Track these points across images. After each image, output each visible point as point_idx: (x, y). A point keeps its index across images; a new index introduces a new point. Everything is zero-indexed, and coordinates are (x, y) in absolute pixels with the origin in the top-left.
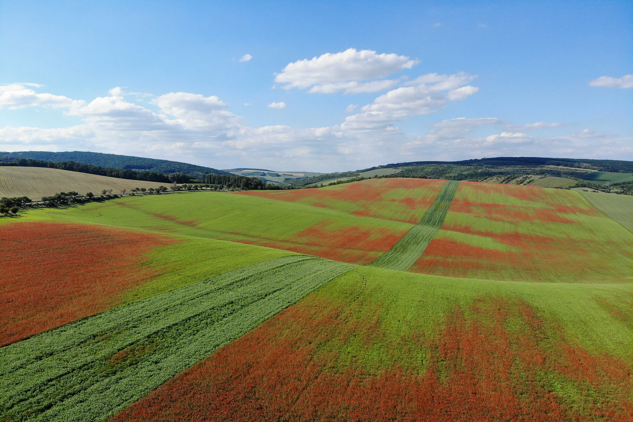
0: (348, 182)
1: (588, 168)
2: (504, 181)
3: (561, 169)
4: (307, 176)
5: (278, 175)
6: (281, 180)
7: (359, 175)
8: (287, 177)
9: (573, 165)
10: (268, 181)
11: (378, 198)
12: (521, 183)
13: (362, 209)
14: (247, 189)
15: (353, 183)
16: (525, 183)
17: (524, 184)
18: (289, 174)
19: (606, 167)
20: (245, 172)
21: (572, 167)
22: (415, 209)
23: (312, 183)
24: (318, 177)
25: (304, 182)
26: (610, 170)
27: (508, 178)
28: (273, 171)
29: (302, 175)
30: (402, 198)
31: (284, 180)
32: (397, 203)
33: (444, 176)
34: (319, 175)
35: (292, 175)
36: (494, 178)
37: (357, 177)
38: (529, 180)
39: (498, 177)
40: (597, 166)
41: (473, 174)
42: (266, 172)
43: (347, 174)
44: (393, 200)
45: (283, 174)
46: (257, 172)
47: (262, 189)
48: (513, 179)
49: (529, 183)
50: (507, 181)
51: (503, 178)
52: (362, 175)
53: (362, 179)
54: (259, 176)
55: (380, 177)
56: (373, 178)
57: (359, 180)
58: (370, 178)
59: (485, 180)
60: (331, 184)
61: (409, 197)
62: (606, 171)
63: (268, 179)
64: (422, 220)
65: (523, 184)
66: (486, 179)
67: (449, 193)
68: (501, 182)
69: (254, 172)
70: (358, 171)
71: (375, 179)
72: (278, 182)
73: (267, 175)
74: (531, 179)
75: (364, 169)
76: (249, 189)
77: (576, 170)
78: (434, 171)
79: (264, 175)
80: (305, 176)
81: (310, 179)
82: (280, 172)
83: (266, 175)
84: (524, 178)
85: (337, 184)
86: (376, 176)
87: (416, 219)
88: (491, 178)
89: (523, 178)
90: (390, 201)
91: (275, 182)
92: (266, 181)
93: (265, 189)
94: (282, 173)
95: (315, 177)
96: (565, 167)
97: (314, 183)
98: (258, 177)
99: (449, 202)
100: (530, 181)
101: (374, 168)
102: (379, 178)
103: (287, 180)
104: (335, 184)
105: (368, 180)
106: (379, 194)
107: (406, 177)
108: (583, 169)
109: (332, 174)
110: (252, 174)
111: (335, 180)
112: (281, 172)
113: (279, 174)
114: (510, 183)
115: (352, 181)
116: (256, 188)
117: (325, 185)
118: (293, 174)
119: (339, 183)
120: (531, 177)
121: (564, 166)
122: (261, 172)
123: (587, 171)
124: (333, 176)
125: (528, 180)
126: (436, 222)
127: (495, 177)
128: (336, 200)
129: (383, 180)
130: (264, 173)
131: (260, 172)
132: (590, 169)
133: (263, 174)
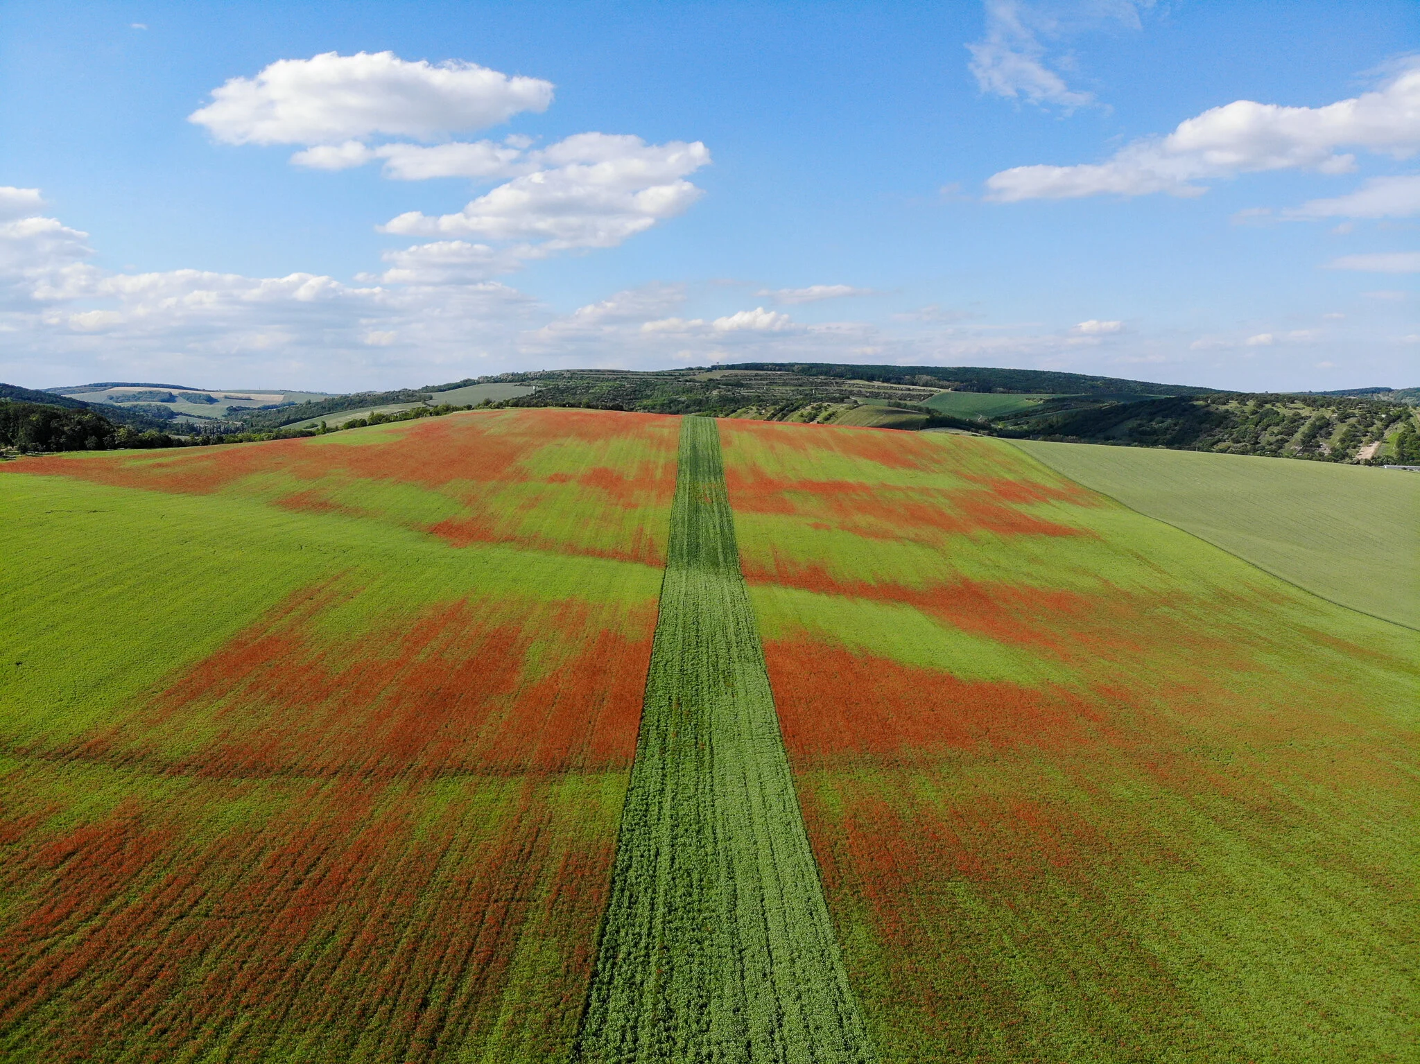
0: (405, 417)
1: (931, 386)
2: (774, 415)
3: (878, 388)
4: (291, 400)
5: (211, 400)
6: (217, 412)
7: (431, 398)
8: (235, 404)
9: (901, 379)
10: (178, 414)
11: (509, 469)
12: (812, 420)
13: (465, 515)
14: (40, 447)
15: (420, 421)
16: (819, 419)
17: (818, 422)
18: (240, 395)
19: (966, 381)
20: (117, 391)
21: (899, 384)
22: (635, 506)
23: (302, 419)
24: (317, 404)
25: (280, 415)
26: (975, 388)
27: (782, 410)
28: (197, 390)
29: (278, 399)
30: (583, 469)
31: (226, 413)
32: (572, 484)
33: (637, 405)
34: (322, 399)
35: (249, 399)
36: (752, 409)
37: (426, 404)
38: (827, 413)
39: (760, 406)
40: (948, 381)
41: (701, 400)
42: (175, 392)
43: (398, 396)
44: (561, 478)
45: (226, 397)
46: (151, 392)
47: (100, 446)
48: (792, 411)
49: (827, 419)
50: (780, 415)
51: (771, 410)
52: (439, 400)
53: (448, 409)
54: (153, 404)
55: (500, 406)
56: (478, 406)
57: (437, 414)
58: (469, 408)
59: (733, 415)
60: (352, 425)
61: (601, 465)
62: (969, 390)
63: (180, 411)
64: (673, 546)
65: (815, 422)
66: (734, 411)
67: (705, 453)
68: (769, 419)
69: (140, 393)
70: (426, 389)
71: (485, 410)
72: (208, 418)
73: (180, 399)
74: (830, 410)
75: (442, 384)
76: (49, 449)
77: (909, 390)
78: (615, 393)
79: (171, 398)
80: (286, 402)
81: (299, 408)
82: (217, 391)
83: (177, 399)
84: (817, 409)
85: (370, 424)
86: (487, 403)
87: (651, 544)
88: (744, 409)
89: (812, 408)
90: (551, 480)
91: (200, 417)
92: (172, 415)
93: (115, 447)
94: (223, 395)
95: (310, 403)
96: (885, 384)
97: (308, 418)
98: (150, 406)
99: (716, 479)
100: (830, 415)
101: (467, 383)
102: (498, 407)
103: (232, 411)
104: (363, 424)
105: (464, 412)
106: (510, 457)
107: (572, 406)
108: (922, 388)
109: (358, 395)
110: (136, 397)
111: (367, 410)
112: (220, 391)
113: (213, 395)
114: (787, 420)
115: (418, 415)
116: (76, 443)
117: (333, 426)
118: (253, 396)
119: (378, 420)
120: (829, 405)
121: (883, 382)
122: (164, 393)
123: (931, 391)
124: (361, 401)
125: (824, 414)
126: (715, 550)
127: (754, 408)
128: (370, 480)
129: (510, 412)
130: (170, 394)
131: (160, 392)
132: (935, 387)
133: (167, 397)
